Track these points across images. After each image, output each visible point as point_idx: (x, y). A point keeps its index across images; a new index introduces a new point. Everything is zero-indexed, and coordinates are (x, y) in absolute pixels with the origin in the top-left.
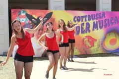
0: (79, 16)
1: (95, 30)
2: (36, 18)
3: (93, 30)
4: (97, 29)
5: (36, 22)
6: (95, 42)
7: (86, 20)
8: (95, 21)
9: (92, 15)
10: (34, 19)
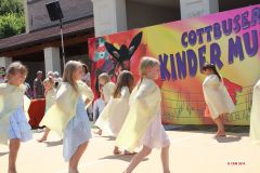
0: (192, 32)
1: (236, 60)
2: (119, 48)
3: (231, 60)
4: (242, 58)
5: (118, 55)
6: (238, 94)
7: (209, 38)
8: (233, 36)
9: (224, 22)
10: (116, 50)
